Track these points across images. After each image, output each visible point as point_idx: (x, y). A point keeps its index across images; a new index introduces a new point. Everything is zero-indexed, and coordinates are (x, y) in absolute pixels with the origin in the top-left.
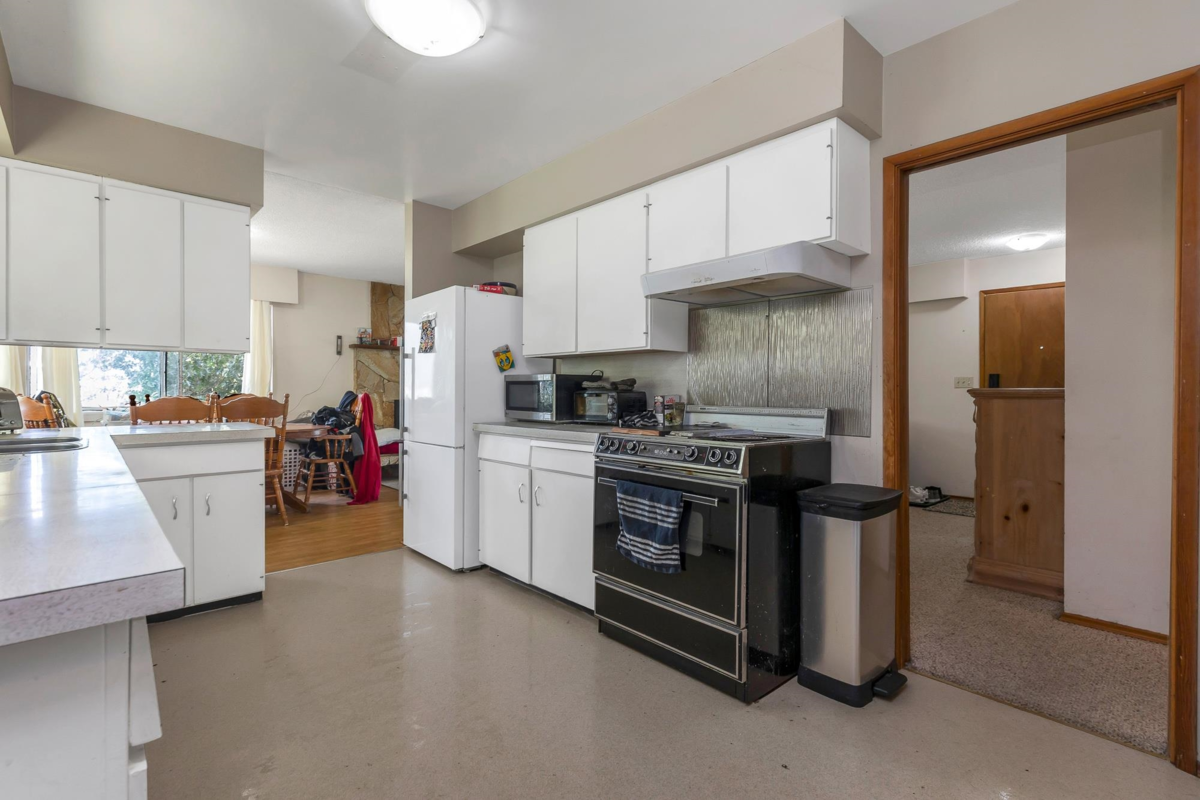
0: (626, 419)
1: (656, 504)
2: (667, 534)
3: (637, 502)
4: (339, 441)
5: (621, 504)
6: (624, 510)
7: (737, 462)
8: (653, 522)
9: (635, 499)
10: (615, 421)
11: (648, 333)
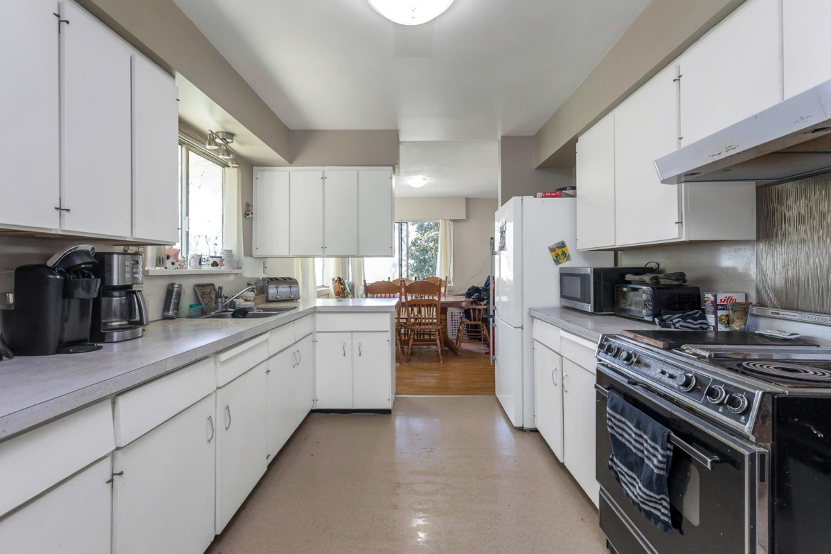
0: (665, 317)
1: (643, 434)
2: (651, 477)
3: (625, 424)
4: (479, 310)
5: (610, 420)
6: (612, 428)
7: (746, 412)
8: (640, 454)
9: (623, 419)
10: (650, 319)
11: (682, 223)
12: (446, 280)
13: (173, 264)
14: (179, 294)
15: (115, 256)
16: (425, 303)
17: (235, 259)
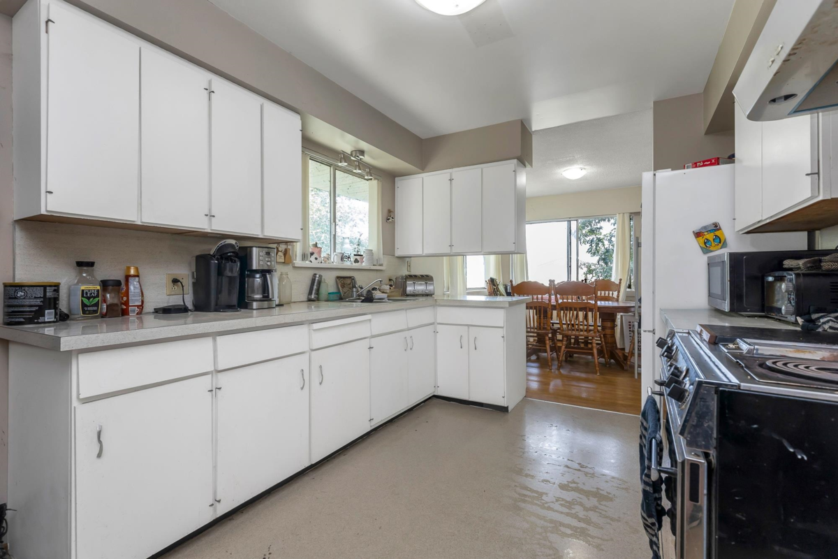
0: (813, 316)
10: (792, 319)
11: (818, 173)
12: (620, 283)
13: (316, 259)
14: (319, 283)
15: (254, 249)
16: (578, 306)
17: (375, 257)
